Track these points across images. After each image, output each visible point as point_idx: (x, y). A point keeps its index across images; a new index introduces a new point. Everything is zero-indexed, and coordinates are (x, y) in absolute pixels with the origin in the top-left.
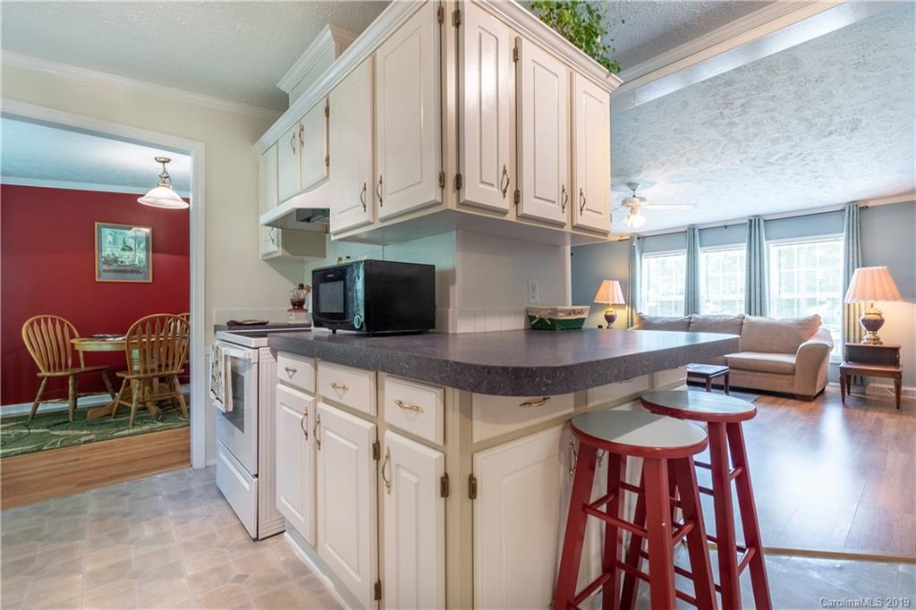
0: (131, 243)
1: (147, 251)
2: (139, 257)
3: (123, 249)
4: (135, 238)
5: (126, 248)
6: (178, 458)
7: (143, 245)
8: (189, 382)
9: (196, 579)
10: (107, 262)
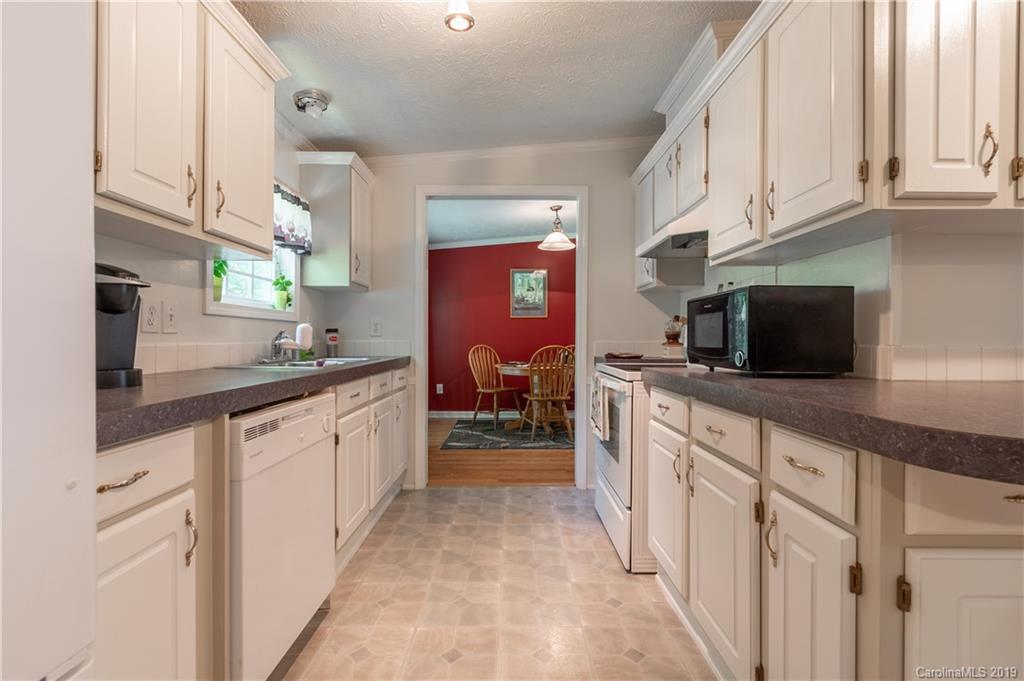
0: (533, 284)
1: (544, 289)
2: (538, 296)
3: (528, 290)
4: (536, 280)
5: (531, 289)
6: (565, 476)
7: (541, 285)
8: (573, 409)
9: (578, 587)
10: (517, 302)
